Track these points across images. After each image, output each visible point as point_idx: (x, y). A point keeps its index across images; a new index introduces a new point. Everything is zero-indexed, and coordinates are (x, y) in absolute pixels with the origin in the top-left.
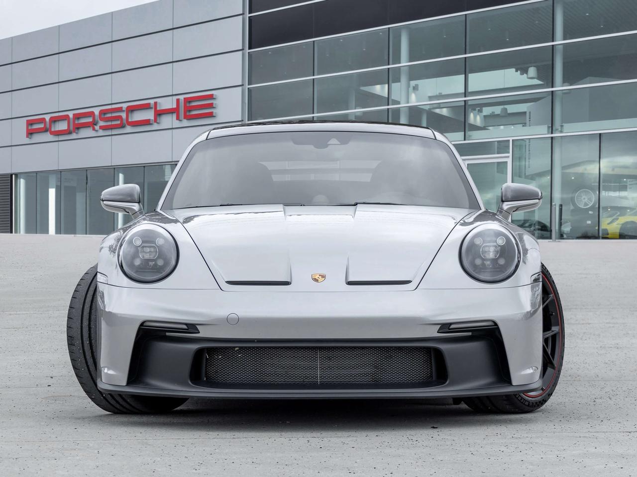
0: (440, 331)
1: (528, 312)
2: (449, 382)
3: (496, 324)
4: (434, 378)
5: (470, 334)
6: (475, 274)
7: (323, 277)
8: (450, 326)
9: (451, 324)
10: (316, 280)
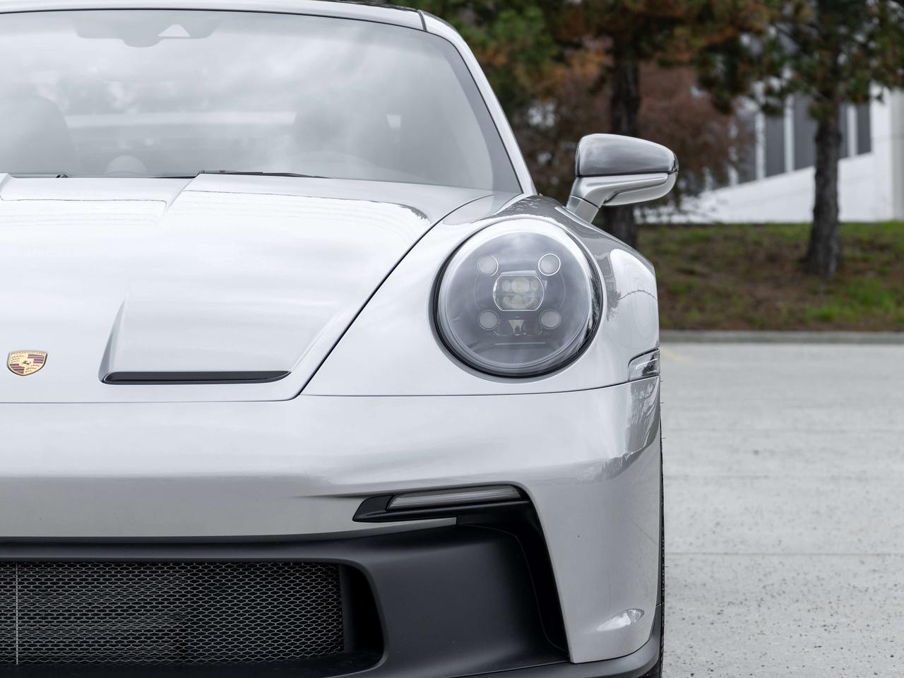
0: (361, 517)
1: (616, 460)
2: (386, 662)
3: (523, 494)
4: (348, 648)
5: (452, 521)
6: (475, 355)
7: (41, 359)
8: (389, 502)
9: (392, 495)
10: (17, 370)
